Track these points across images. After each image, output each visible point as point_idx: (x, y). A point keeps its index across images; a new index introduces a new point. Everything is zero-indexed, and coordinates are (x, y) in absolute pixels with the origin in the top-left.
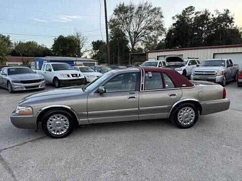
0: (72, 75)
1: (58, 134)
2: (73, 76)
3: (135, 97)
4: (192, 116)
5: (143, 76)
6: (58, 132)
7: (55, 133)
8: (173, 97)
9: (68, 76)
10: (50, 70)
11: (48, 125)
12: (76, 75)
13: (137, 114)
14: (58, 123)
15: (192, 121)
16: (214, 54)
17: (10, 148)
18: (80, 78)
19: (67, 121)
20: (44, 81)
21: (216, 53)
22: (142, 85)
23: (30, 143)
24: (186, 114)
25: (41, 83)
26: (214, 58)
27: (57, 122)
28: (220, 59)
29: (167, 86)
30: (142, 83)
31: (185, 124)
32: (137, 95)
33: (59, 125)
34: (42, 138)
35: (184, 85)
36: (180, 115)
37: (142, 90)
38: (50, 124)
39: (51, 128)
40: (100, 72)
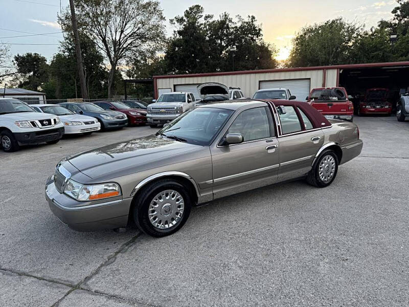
0: (41, 122)
1: (167, 226)
2: (43, 125)
3: (274, 147)
4: (333, 168)
5: (275, 112)
6: (166, 223)
8: (316, 142)
9: (33, 123)
11: (150, 214)
12: (49, 121)
13: (275, 174)
14: (167, 207)
15: (332, 174)
16: (260, 82)
18: (57, 126)
19: (181, 199)
21: (262, 80)
24: (327, 166)
26: (259, 89)
28: (278, 89)
29: (306, 126)
30: (278, 123)
35: (323, 124)
36: (321, 168)
37: (280, 135)
38: (153, 211)
39: (154, 219)
40: (81, 113)
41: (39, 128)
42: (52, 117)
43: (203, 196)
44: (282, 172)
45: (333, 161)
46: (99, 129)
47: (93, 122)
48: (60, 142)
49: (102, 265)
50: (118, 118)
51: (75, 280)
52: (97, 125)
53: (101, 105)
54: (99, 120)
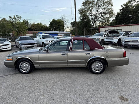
0: (51, 41)
1: (25, 72)
4: (101, 67)
5: (71, 42)
6: (25, 70)
7: (23, 71)
8: (88, 55)
9: (49, 42)
10: (41, 38)
19: (29, 65)
22: (70, 47)
23: (11, 75)
24: (97, 66)
27: (24, 66)
30: (71, 46)
31: (96, 72)
32: (66, 53)
33: (25, 67)
35: (96, 48)
36: (93, 66)
37: (70, 50)
43: (36, 66)
44: (69, 64)
45: (101, 64)
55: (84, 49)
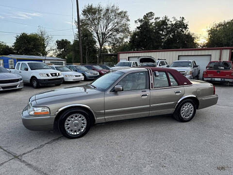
0: (52, 74)
1: (75, 134)
2: (52, 76)
3: (146, 95)
4: (192, 111)
5: (151, 75)
7: (73, 133)
9: (48, 75)
10: (27, 70)
11: (66, 126)
12: (56, 74)
13: (147, 111)
14: (76, 123)
15: (191, 115)
16: (179, 56)
17: (28, 152)
18: (59, 77)
19: (85, 120)
20: (22, 81)
22: (152, 83)
25: (19, 82)
28: (187, 61)
29: (172, 84)
30: (152, 81)
31: (186, 118)
33: (76, 125)
34: (57, 139)
35: (185, 83)
36: (182, 110)
37: (152, 88)
38: (68, 124)
39: (68, 128)
40: (76, 71)
41: (51, 77)
42: (57, 72)
43: (98, 119)
44: (152, 110)
45: (192, 106)
46: (83, 79)
47: (80, 76)
48: (61, 85)
49: (35, 149)
50: (94, 74)
51: (18, 154)
52: (82, 77)
53: (87, 67)
54: (84, 75)
55: (170, 85)
